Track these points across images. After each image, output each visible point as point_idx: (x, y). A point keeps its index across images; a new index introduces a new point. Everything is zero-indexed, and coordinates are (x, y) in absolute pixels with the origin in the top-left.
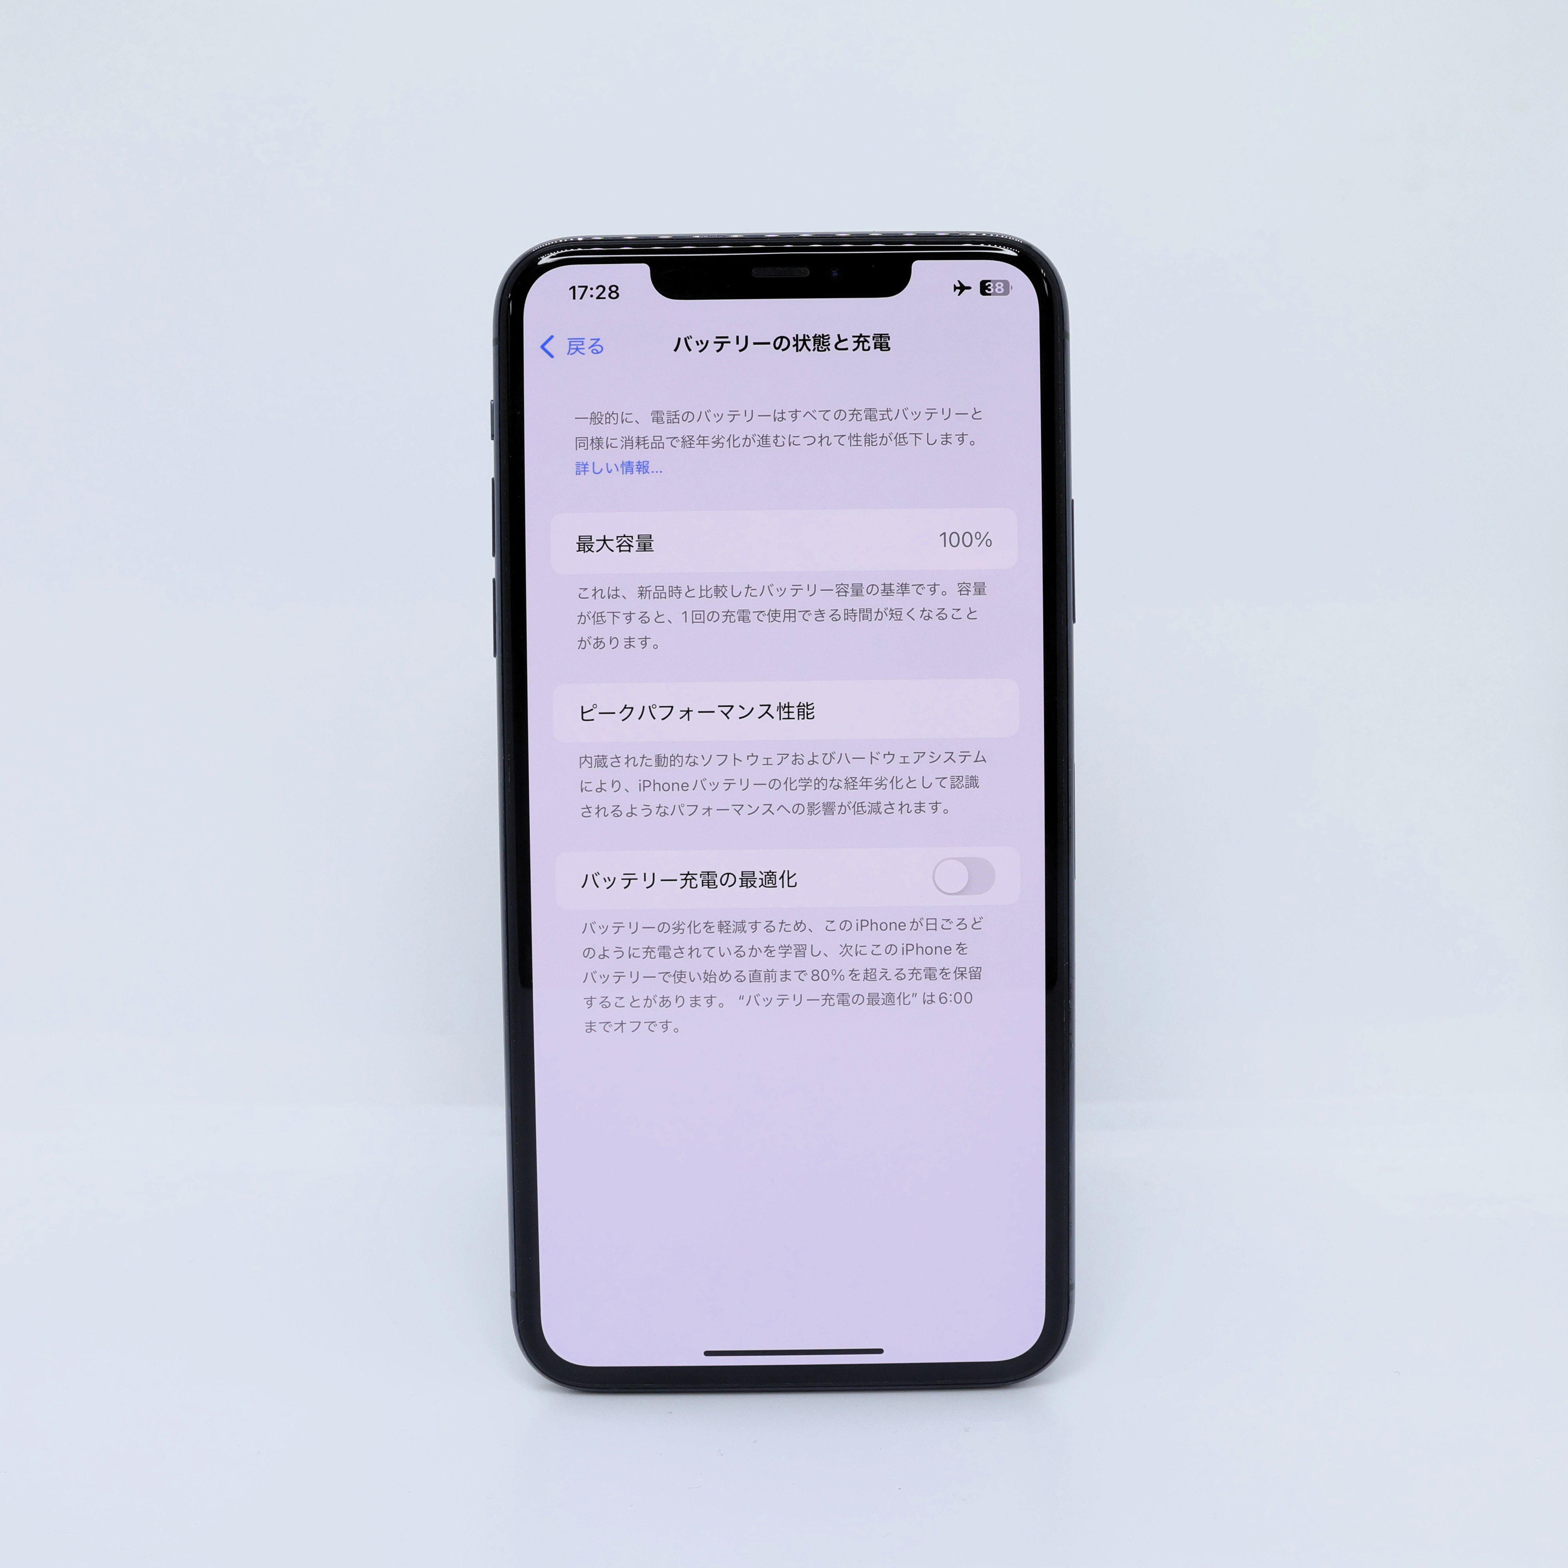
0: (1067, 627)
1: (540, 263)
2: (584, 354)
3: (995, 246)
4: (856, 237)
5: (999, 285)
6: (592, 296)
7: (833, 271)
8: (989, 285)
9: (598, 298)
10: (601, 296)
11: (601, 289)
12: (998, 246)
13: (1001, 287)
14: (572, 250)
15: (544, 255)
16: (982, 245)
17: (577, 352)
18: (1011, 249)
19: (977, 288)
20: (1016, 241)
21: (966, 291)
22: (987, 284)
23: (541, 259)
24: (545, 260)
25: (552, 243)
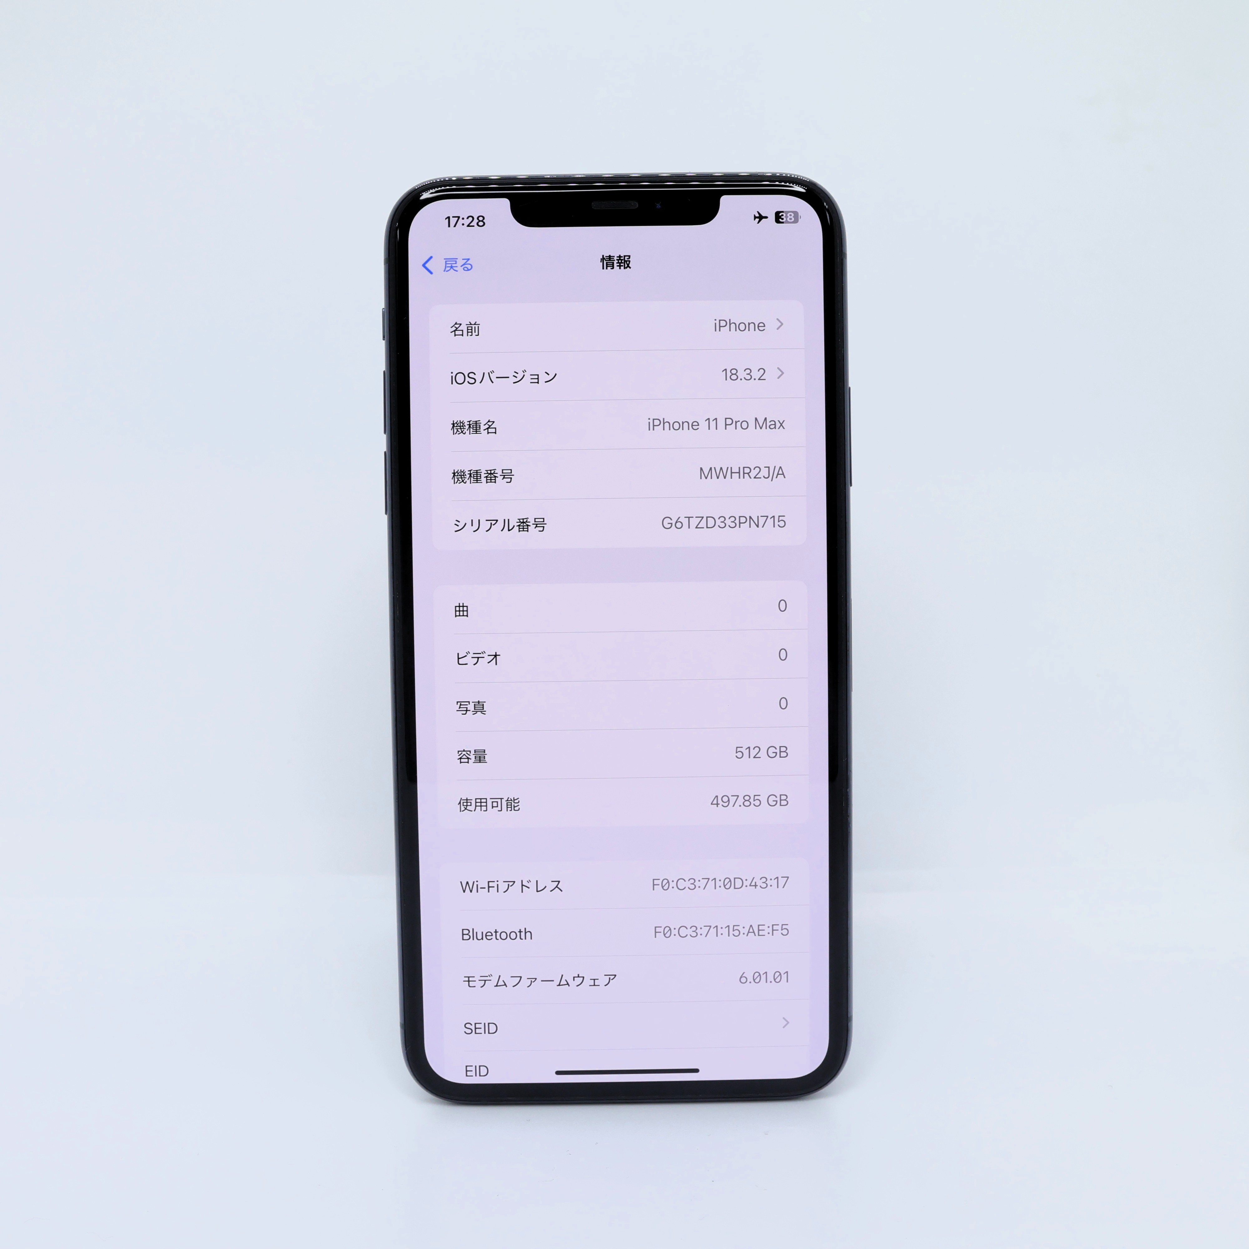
0: (845, 489)
1: (422, 198)
2: (457, 271)
3: (788, 184)
4: (675, 177)
5: (790, 215)
6: (463, 224)
7: (657, 204)
8: (782, 215)
9: (468, 226)
10: (471, 225)
11: (471, 219)
12: (790, 184)
13: (792, 217)
14: (448, 187)
15: (425, 192)
16: (777, 183)
17: (452, 270)
18: (800, 186)
19: (772, 217)
20: (804, 180)
21: (763, 220)
22: (780, 214)
23: (422, 195)
24: (425, 196)
25: (431, 182)
